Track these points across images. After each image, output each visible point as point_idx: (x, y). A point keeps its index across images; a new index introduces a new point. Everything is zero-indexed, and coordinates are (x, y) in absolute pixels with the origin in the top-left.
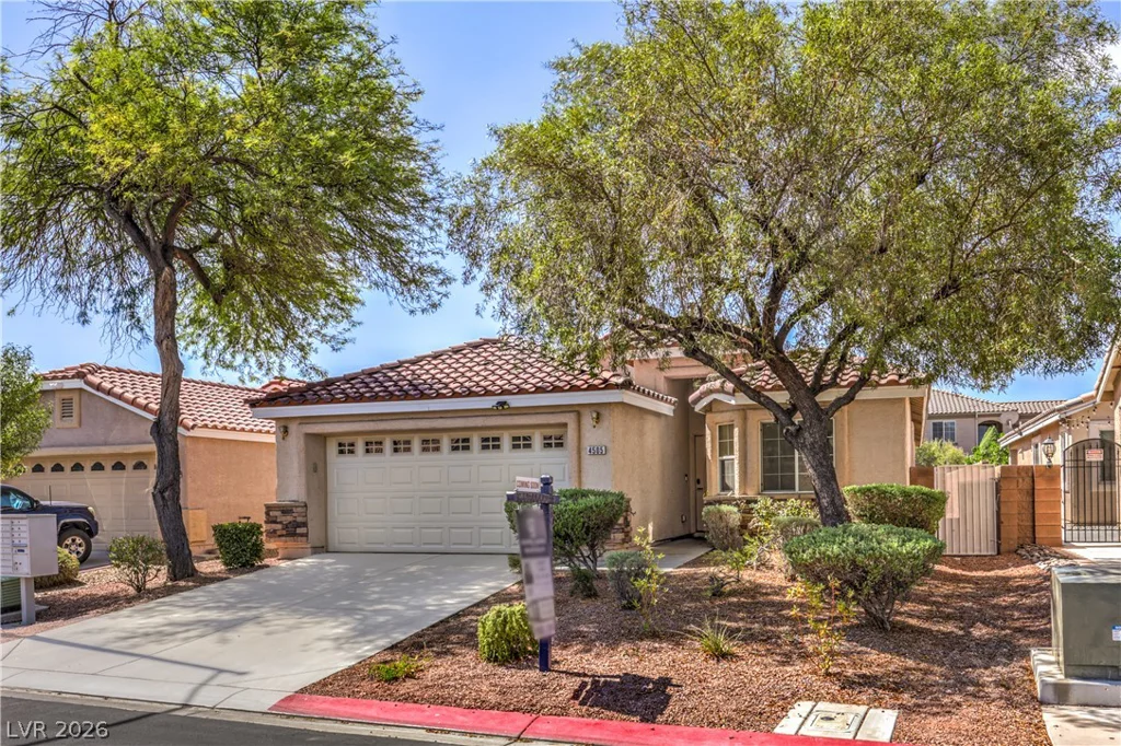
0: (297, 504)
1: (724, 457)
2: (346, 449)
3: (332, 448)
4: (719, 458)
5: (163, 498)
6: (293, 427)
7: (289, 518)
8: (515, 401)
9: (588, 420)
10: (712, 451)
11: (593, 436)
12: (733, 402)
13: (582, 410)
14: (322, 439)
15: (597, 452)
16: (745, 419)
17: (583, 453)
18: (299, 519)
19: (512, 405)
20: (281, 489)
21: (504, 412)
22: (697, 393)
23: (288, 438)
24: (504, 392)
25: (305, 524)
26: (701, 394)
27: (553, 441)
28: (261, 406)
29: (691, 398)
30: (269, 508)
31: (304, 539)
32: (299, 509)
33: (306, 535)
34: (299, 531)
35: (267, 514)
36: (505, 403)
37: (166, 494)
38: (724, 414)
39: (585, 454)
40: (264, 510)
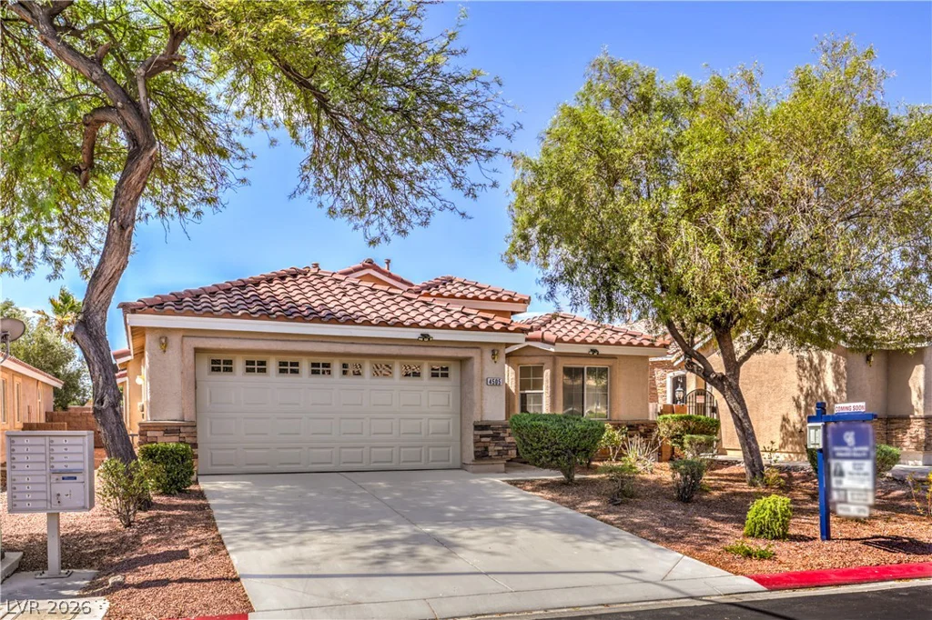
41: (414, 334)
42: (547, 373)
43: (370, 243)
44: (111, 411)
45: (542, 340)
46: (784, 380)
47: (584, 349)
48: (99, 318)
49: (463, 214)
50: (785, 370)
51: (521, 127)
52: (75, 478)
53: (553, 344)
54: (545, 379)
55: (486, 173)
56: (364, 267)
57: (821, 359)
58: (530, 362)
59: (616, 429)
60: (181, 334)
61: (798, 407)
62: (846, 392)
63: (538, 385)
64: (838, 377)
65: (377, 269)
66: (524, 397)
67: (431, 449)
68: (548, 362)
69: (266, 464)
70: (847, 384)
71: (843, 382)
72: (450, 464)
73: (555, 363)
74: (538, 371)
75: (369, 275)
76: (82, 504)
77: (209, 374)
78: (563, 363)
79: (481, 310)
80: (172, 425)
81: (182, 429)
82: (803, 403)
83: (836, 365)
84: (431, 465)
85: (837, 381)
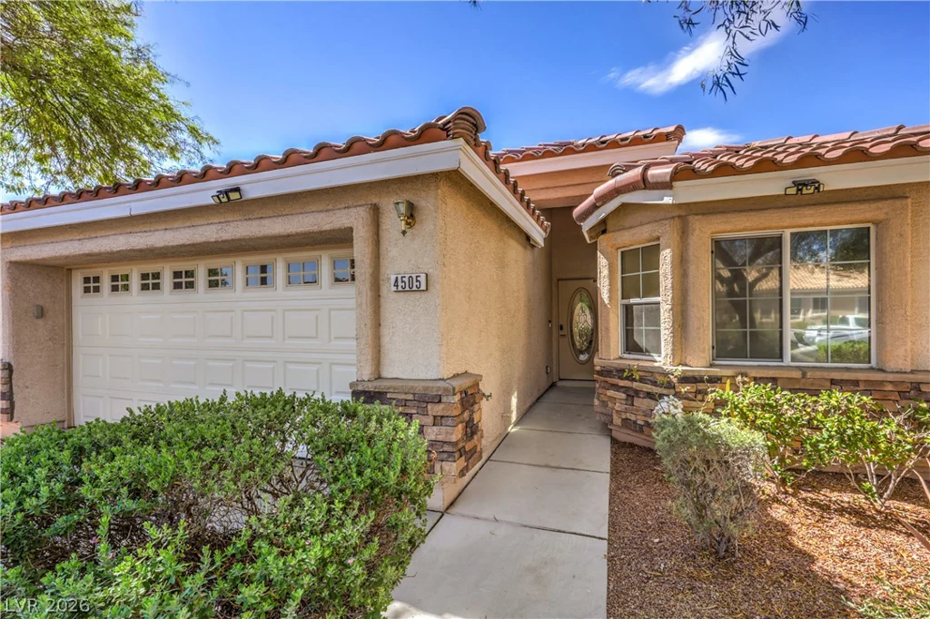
1: (633, 301)
2: (91, 285)
3: (77, 285)
4: (620, 302)
8: (254, 186)
9: (393, 222)
10: (610, 291)
11: (402, 255)
12: (668, 200)
13: (379, 194)
15: (409, 286)
16: (684, 233)
17: (384, 291)
19: (250, 195)
22: (590, 200)
26: (597, 199)
36: (235, 190)
38: (636, 231)
39: (388, 289)
42: (666, 258)
45: (645, 184)
47: (770, 185)
53: (669, 185)
54: (661, 272)
58: (637, 238)
63: (652, 286)
66: (628, 311)
68: (667, 232)
74: (651, 255)
77: (82, 297)
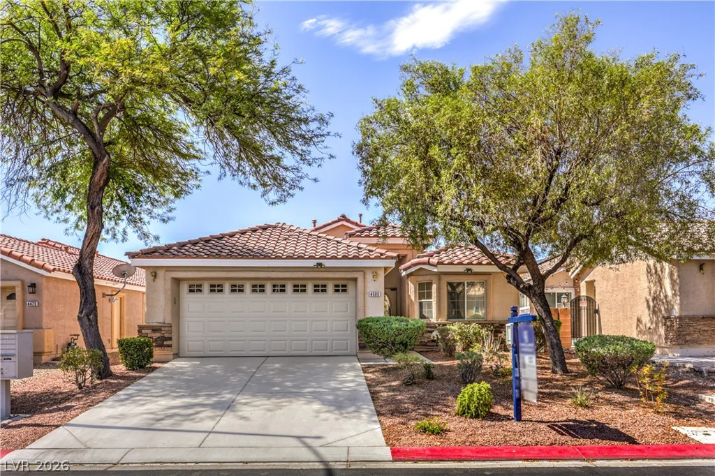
0: (165, 325)
1: (423, 300)
2: (195, 288)
3: (185, 288)
4: (418, 301)
5: (89, 319)
6: (161, 273)
7: (158, 335)
8: (327, 263)
9: (369, 276)
10: (414, 297)
11: (372, 286)
12: (436, 270)
13: (366, 271)
14: (177, 281)
15: (376, 295)
18: (166, 335)
19: (326, 266)
20: (148, 315)
21: (321, 270)
22: (408, 264)
23: (157, 280)
24: (321, 258)
25: (170, 339)
26: (412, 265)
27: (340, 288)
28: (140, 257)
29: (403, 267)
30: (141, 328)
31: (169, 348)
32: (166, 329)
33: (170, 346)
34: (165, 343)
35: (139, 331)
36: (321, 264)
37: (91, 317)
38: (425, 277)
39: (367, 295)
40: (137, 329)
41: (312, 263)
42: (434, 287)
43: (270, 204)
44: (86, 318)
45: (429, 263)
46: (639, 287)
47: (461, 269)
48: (87, 262)
49: (315, 180)
50: (639, 279)
51: (332, 116)
52: (11, 359)
53: (436, 266)
54: (433, 291)
55: (320, 149)
56: (339, 220)
57: (662, 269)
58: (425, 279)
59: (483, 327)
60: (165, 269)
61: (649, 306)
62: (679, 296)
63: (429, 296)
64: (673, 282)
65: (348, 221)
66: (421, 304)
67: (334, 342)
68: (434, 279)
69: (221, 351)
70: (680, 289)
71: (677, 288)
72: (348, 352)
73: (440, 280)
74: (429, 285)
75: (342, 225)
76: (14, 375)
77: (188, 294)
78: (445, 280)
79: (370, 245)
80: (156, 326)
81: (162, 329)
82: (651, 304)
83: (671, 275)
84: (334, 353)
85: (673, 288)
